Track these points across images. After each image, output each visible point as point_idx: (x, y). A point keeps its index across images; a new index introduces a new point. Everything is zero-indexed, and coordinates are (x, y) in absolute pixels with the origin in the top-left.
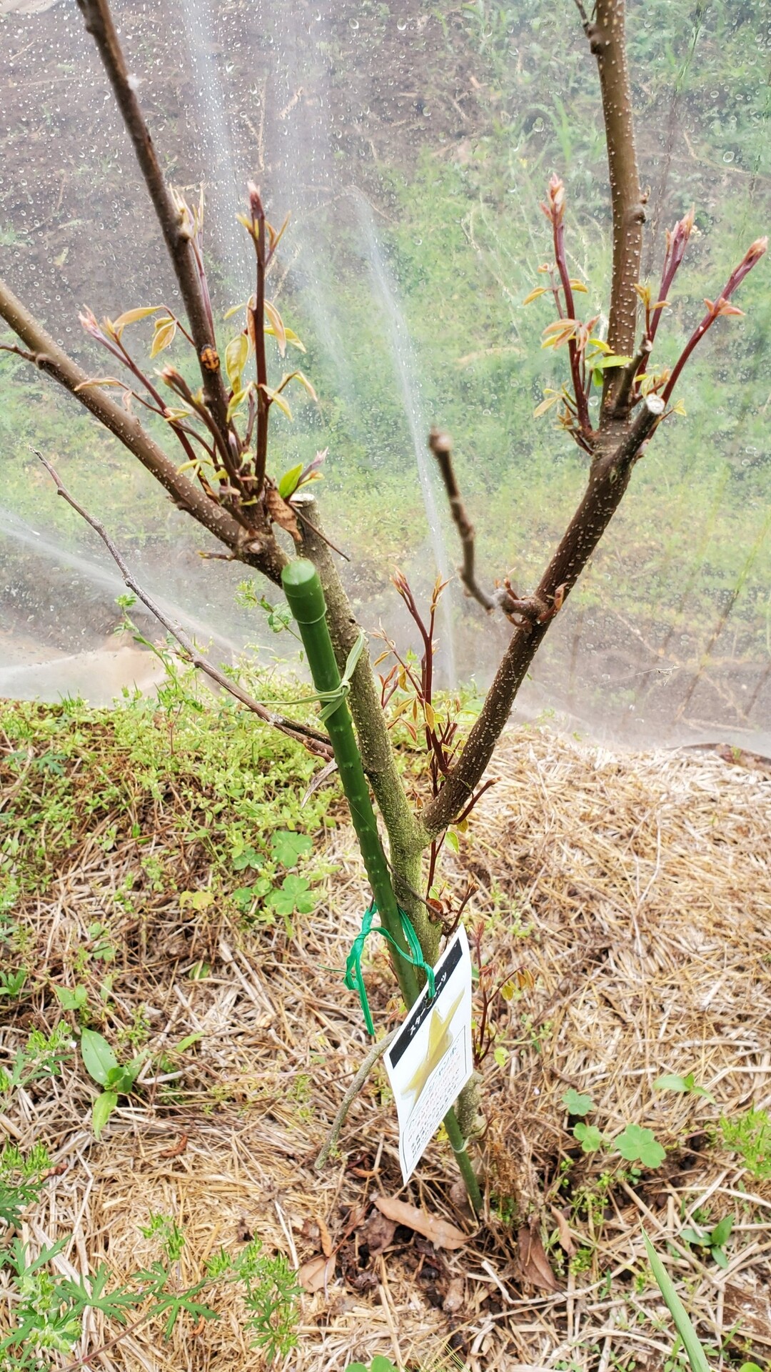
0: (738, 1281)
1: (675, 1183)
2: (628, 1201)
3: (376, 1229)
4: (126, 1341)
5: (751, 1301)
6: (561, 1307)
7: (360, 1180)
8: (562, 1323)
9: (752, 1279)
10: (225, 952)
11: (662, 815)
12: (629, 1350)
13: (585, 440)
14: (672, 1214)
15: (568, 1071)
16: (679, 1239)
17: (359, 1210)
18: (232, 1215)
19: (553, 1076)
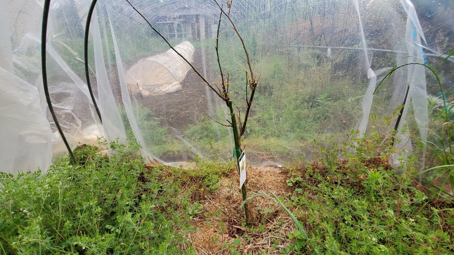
0: (286, 229)
1: (274, 218)
2: (269, 222)
3: (234, 229)
4: (199, 248)
5: (288, 231)
6: (262, 235)
7: (230, 224)
8: (263, 237)
9: (287, 228)
10: (206, 196)
11: (264, 173)
12: (273, 239)
13: (252, 88)
14: (275, 222)
15: (257, 205)
16: (276, 224)
17: (231, 228)
18: (212, 229)
19: (255, 206)
